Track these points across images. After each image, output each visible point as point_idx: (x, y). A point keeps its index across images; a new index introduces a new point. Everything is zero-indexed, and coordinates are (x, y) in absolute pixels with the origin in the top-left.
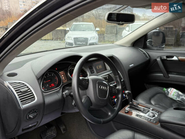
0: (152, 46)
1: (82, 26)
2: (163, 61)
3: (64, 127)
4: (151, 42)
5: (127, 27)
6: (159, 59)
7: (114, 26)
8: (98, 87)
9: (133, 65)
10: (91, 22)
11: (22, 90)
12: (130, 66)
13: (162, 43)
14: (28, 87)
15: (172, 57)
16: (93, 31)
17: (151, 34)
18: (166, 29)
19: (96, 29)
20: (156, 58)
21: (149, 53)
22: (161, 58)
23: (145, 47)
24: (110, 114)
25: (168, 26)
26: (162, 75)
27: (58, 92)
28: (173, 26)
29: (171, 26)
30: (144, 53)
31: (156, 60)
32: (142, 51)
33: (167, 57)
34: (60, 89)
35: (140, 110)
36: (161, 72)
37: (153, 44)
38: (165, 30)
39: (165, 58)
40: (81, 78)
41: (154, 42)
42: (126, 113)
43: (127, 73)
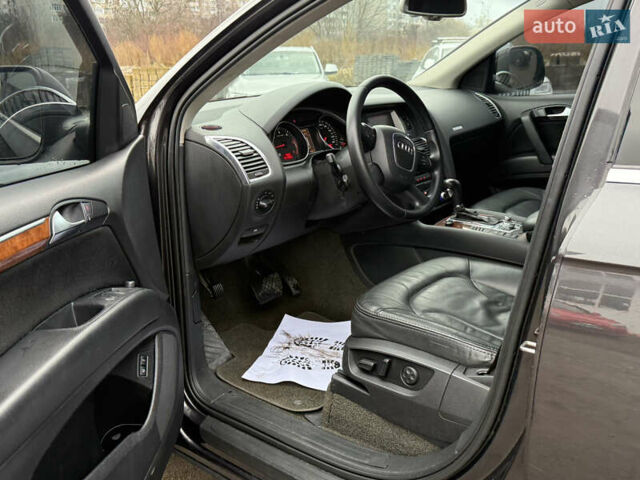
0: (509, 86)
1: (278, 58)
2: (537, 121)
3: (295, 281)
4: (505, 77)
5: (427, 58)
6: (526, 118)
7: (383, 57)
8: (396, 146)
9: (461, 127)
10: (308, 46)
11: (243, 152)
12: (454, 129)
13: (534, 79)
14: (252, 148)
15: (562, 109)
16: (316, 75)
17: (506, 53)
18: (558, 62)
19: (324, 68)
20: (519, 116)
21: (499, 103)
22: (532, 115)
23: (491, 89)
24: (417, 204)
25: (564, 54)
26: (535, 158)
27: (305, 167)
28: (579, 54)
29: (573, 54)
30: (489, 105)
31: (519, 121)
32: (483, 99)
33: (549, 110)
34: (308, 162)
35: (481, 220)
36: (533, 152)
37: (511, 81)
38: (554, 65)
39: (542, 113)
40: (363, 124)
41: (514, 78)
42: (447, 225)
43: (448, 143)
